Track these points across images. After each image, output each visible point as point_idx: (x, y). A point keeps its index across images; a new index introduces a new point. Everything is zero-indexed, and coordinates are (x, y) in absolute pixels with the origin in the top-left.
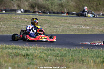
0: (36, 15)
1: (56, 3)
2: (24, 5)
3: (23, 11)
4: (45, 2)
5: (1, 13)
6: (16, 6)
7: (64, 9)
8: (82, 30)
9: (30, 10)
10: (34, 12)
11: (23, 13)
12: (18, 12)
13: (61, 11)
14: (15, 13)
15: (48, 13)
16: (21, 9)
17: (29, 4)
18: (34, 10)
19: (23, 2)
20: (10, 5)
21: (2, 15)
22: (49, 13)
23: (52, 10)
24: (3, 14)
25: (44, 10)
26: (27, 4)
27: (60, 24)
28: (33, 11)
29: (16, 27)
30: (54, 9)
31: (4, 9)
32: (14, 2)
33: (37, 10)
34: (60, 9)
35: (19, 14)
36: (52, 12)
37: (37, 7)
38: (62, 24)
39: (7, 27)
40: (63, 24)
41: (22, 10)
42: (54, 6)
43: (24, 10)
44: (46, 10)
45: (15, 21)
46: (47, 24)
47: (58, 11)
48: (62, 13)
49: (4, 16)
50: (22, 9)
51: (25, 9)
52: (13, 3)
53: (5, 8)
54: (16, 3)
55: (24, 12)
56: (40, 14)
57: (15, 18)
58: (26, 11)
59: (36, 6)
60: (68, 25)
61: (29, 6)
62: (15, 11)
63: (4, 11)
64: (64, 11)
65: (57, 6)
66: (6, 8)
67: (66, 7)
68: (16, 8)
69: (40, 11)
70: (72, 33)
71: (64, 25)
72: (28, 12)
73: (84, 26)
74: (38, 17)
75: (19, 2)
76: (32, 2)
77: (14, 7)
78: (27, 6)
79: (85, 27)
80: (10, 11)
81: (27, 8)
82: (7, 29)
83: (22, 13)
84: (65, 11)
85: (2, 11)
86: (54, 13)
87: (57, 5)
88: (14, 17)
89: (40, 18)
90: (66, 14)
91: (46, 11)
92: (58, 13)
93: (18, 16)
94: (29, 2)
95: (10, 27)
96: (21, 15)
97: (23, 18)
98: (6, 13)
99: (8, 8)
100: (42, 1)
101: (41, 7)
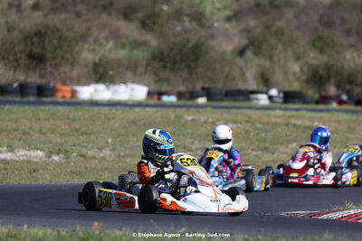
0: (328, 111)
2: (286, 73)
3: (278, 97)
5: (190, 103)
6: (255, 78)
9: (304, 91)
12: (257, 99)
14: (246, 104)
16: (268, 90)
17: (305, 69)
18: (323, 94)
19: (283, 61)
20: (229, 73)
26: (296, 68)
28: (317, 97)
31: (203, 89)
32: (246, 61)
33: (332, 90)
35: (264, 108)
37: (333, 81)
41: (274, 92)
43: (279, 92)
51: (287, 88)
52: (243, 65)
53: (207, 85)
54: (254, 64)
55: (280, 100)
56: (345, 107)
58: (289, 97)
59: (329, 77)
61: (304, 77)
62: (246, 95)
63: (202, 96)
66: (212, 86)
68: (252, 86)
69: (344, 97)
72: (296, 100)
75: (267, 63)
76: (315, 62)
77: (245, 80)
78: (297, 79)
80: (225, 98)
81: (295, 86)
85: (193, 95)
88: (189, 118)
94: (307, 64)
98: (210, 103)
99: (219, 86)
100: (357, 59)
101: (351, 82)
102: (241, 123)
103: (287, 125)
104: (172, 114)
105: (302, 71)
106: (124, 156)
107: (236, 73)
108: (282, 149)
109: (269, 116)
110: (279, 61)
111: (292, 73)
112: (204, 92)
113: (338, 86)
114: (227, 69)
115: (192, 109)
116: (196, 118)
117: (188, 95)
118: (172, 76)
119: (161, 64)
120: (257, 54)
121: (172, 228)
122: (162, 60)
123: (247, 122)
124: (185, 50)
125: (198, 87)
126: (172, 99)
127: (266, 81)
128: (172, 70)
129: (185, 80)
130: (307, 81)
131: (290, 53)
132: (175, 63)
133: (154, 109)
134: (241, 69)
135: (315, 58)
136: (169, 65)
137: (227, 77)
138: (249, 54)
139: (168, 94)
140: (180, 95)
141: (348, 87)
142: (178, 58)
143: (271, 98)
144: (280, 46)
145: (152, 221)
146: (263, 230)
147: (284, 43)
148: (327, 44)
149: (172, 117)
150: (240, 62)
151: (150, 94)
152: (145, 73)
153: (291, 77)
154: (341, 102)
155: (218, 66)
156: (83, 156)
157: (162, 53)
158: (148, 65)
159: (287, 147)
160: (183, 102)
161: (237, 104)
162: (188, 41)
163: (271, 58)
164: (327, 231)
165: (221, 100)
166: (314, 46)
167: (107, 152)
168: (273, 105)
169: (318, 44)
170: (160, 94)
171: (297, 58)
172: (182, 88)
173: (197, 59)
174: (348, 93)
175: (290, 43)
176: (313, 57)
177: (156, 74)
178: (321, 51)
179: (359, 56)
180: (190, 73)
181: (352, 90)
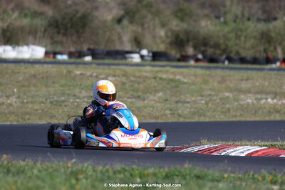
0: (187, 67)
1: (249, 31)
2: (154, 37)
3: (148, 56)
4: (218, 28)
5: (78, 60)
6: (130, 41)
7: (275, 49)
9: (169, 51)
10: (184, 58)
11: (149, 63)
12: (132, 58)
13: (265, 55)
14: (123, 62)
15: (223, 62)
16: (140, 50)
17: (169, 34)
18: (184, 53)
19: (152, 28)
20: (109, 38)
22: (227, 63)
23: (238, 53)
25: (215, 54)
26: (162, 33)
28: (178, 56)
30: (244, 48)
31: (89, 49)
32: (123, 28)
33: (190, 51)
34: (262, 48)
35: (137, 65)
36: (236, 57)
37: (191, 43)
40: (213, 93)
41: (144, 52)
42: (243, 38)
43: (149, 52)
44: (218, 52)
47: (258, 55)
48: (269, 61)
50: (143, 48)
51: (155, 49)
52: (120, 31)
53: (92, 47)
54: (129, 30)
55: (149, 59)
56: (200, 64)
58: (156, 56)
59: (188, 41)
61: (169, 40)
62: (122, 54)
63: (88, 55)
64: (274, 54)
65: (252, 41)
66: (96, 47)
67: (280, 44)
68: (128, 47)
69: (200, 56)
71: (215, 95)
75: (139, 29)
76: (177, 29)
77: (122, 43)
78: (163, 42)
80: (106, 57)
81: (162, 48)
84: (277, 53)
85: (81, 55)
86: (243, 60)
87: (255, 37)
90: (278, 64)
91: (219, 54)
92: (255, 61)
94: (171, 30)
98: (94, 61)
99: (102, 47)
100: (210, 26)
101: (205, 44)
102: (118, 76)
104: (64, 69)
105: (167, 36)
107: (115, 37)
108: (152, 97)
109: (140, 71)
110: (149, 27)
111: (159, 37)
112: (90, 52)
113: (195, 47)
114: (108, 34)
115: (81, 66)
116: (83, 72)
117: (77, 55)
118: (64, 40)
119: (56, 30)
120: (131, 22)
121: (65, 160)
122: (57, 27)
123: (124, 75)
124: (74, 20)
125: (85, 48)
126: (65, 57)
127: (138, 43)
128: (64, 34)
129: (74, 43)
130: (171, 44)
131: (157, 22)
132: (66, 29)
133: (50, 66)
134: (119, 34)
135: (177, 25)
136: (62, 31)
137: (108, 41)
138: (125, 22)
139: (61, 53)
140: (71, 55)
141: (203, 48)
142: (69, 25)
143: (142, 57)
144: (150, 16)
145: (49, 154)
146: (136, 161)
147: (153, 14)
148: (186, 14)
149: (65, 72)
150: (118, 28)
151: (47, 53)
152: (44, 36)
153: (158, 40)
154: (197, 60)
155: (100, 31)
157: (57, 21)
158: (45, 31)
159: (155, 96)
160: (72, 60)
161: (116, 62)
162: (77, 12)
163: (142, 25)
164: (187, 162)
165: (103, 59)
166: (177, 16)
167: (13, 100)
168: (144, 63)
169: (179, 14)
170: (55, 54)
171: (163, 25)
172: (72, 49)
173: (84, 26)
174: (203, 53)
175: (158, 13)
176: (176, 25)
177: (52, 38)
178: (182, 20)
179: (211, 24)
180: (79, 37)
181: (206, 51)
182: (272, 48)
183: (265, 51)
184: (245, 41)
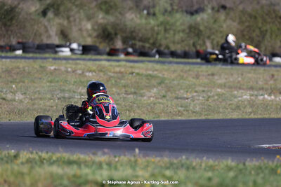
0: (118, 61)
1: (178, 24)
2: (80, 30)
3: (78, 50)
4: (144, 21)
5: (9, 54)
6: (56, 34)
7: (204, 43)
8: (266, 106)
9: (98, 45)
10: (113, 53)
11: (79, 57)
12: (62, 51)
13: (194, 50)
14: (53, 56)
15: (154, 56)
16: (70, 44)
17: (96, 27)
18: (112, 47)
19: (78, 20)
20: (37, 31)
21: (13, 60)
22: (157, 56)
23: (167, 47)
24: (17, 57)
25: (143, 47)
26: (89, 26)
27: (196, 89)
28: (108, 50)
29: (59, 99)
30: (174, 43)
31: (19, 43)
32: (49, 21)
33: (119, 44)
34: (191, 42)
36: (166, 51)
37: (119, 37)
38: (201, 89)
39: (31, 99)
40: (206, 89)
41: (75, 46)
42: (172, 32)
43: (79, 45)
44: (147, 45)
45: (56, 79)
46: (155, 89)
47: (187, 49)
48: (199, 55)
49: (22, 64)
50: (74, 42)
51: (83, 43)
52: (46, 24)
53: (20, 40)
54: (55, 23)
55: (80, 52)
57: (55, 69)
58: (86, 50)
59: (116, 34)
60: (219, 90)
61: (95, 34)
62: (53, 48)
63: (19, 49)
64: (204, 48)
65: (181, 34)
66: (24, 41)
67: (209, 37)
68: (56, 41)
69: (130, 50)
70: (235, 115)
71: (208, 91)
72: (92, 52)
73: (270, 95)
74: (124, 66)
75: (65, 23)
76: (105, 21)
77: (49, 37)
78: (90, 36)
79: (273, 97)
80: (37, 51)
81: (89, 41)
82: (33, 104)
83: (74, 57)
84: (207, 48)
85: (13, 49)
86: (173, 54)
87: (183, 31)
88: (52, 68)
89: (134, 71)
91: (149, 48)
92: (186, 55)
93: (63, 66)
94: (97, 22)
95: (41, 99)
96: (74, 62)
97: (79, 72)
98: (24, 55)
99: (30, 41)
100: (135, 19)
101: (134, 38)
103: (132, 73)
105: (93, 29)
106: (35, 99)
107: (42, 30)
110: (75, 20)
111: (85, 30)
112: (19, 46)
113: (125, 41)
114: (36, 27)
116: (57, 67)
117: (8, 48)
120: (57, 14)
125: (14, 42)
127: (65, 36)
130: (97, 37)
131: (82, 14)
134: (46, 27)
135: (103, 18)
137: (35, 34)
138: (50, 15)
140: (2, 49)
141: (130, 43)
143: (72, 50)
144: (75, 9)
147: (77, 6)
148: (111, 7)
150: (44, 21)
153: (85, 34)
154: (127, 54)
155: (28, 25)
156: (4, 99)
160: (3, 55)
162: (4, 4)
163: (68, 18)
166: (101, 9)
169: (104, 7)
171: (89, 18)
173: (11, 19)
174: (132, 46)
175: (81, 6)
176: (101, 18)
178: (107, 12)
179: (136, 16)
180: (7, 31)
181: (135, 44)
182: (200, 42)
183: (194, 45)
184: (174, 34)
